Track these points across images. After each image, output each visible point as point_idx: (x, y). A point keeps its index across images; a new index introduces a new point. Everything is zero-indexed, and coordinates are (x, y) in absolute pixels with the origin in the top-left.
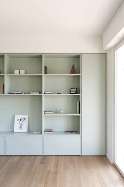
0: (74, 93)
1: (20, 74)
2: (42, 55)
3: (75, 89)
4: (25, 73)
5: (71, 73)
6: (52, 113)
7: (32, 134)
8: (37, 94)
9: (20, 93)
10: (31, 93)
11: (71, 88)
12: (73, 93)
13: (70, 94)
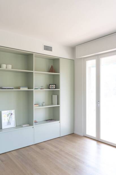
0: (54, 88)
1: (7, 69)
2: (33, 54)
3: (55, 85)
4: (12, 68)
5: (49, 72)
6: (38, 106)
7: (21, 128)
8: (26, 89)
9: (11, 88)
10: (21, 88)
11: (50, 85)
12: (52, 88)
13: (49, 89)
